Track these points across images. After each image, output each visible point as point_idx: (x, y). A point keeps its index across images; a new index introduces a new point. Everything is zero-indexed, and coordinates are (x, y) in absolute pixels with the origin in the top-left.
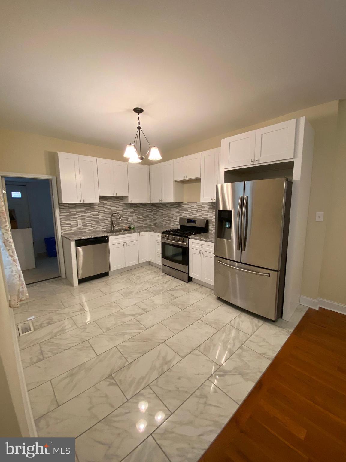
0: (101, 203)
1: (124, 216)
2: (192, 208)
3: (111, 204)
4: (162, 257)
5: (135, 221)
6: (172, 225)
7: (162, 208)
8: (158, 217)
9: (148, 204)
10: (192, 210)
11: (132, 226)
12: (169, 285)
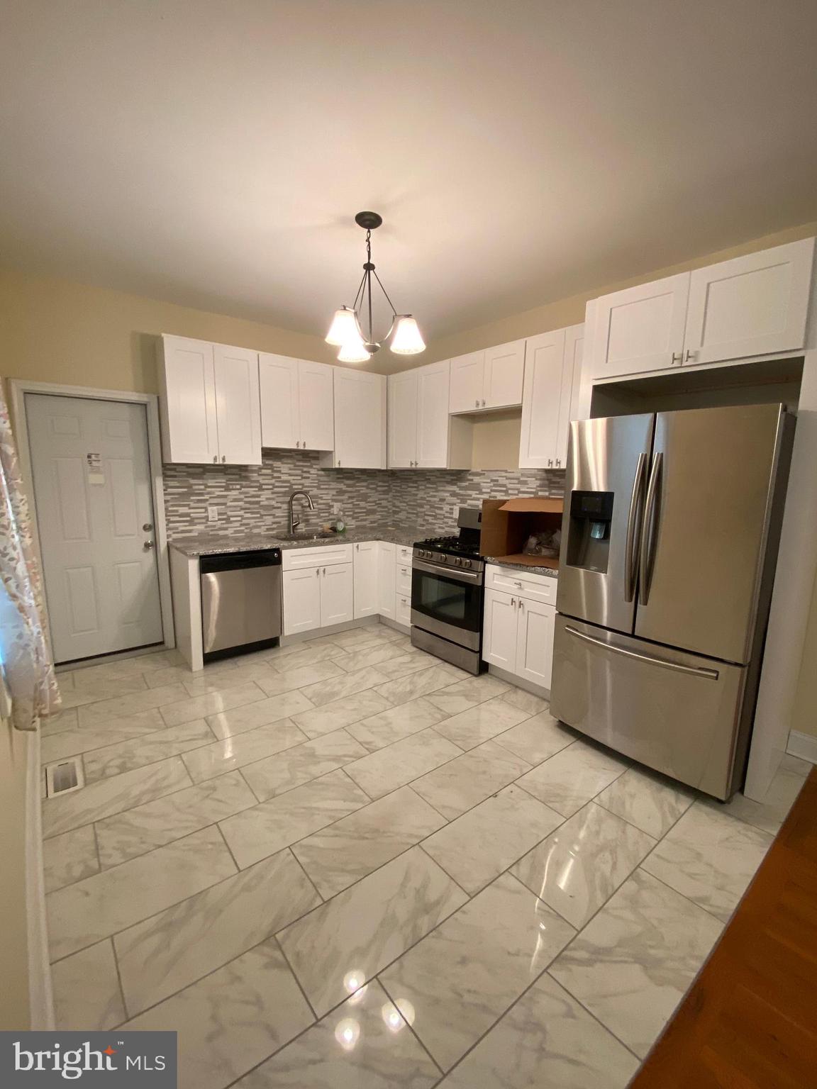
0: (265, 466)
1: (320, 501)
2: (494, 485)
3: (290, 469)
4: (412, 607)
5: (347, 513)
6: (440, 527)
7: (416, 482)
8: (405, 504)
9: (381, 474)
10: (492, 491)
11: (340, 526)
12: (429, 681)
